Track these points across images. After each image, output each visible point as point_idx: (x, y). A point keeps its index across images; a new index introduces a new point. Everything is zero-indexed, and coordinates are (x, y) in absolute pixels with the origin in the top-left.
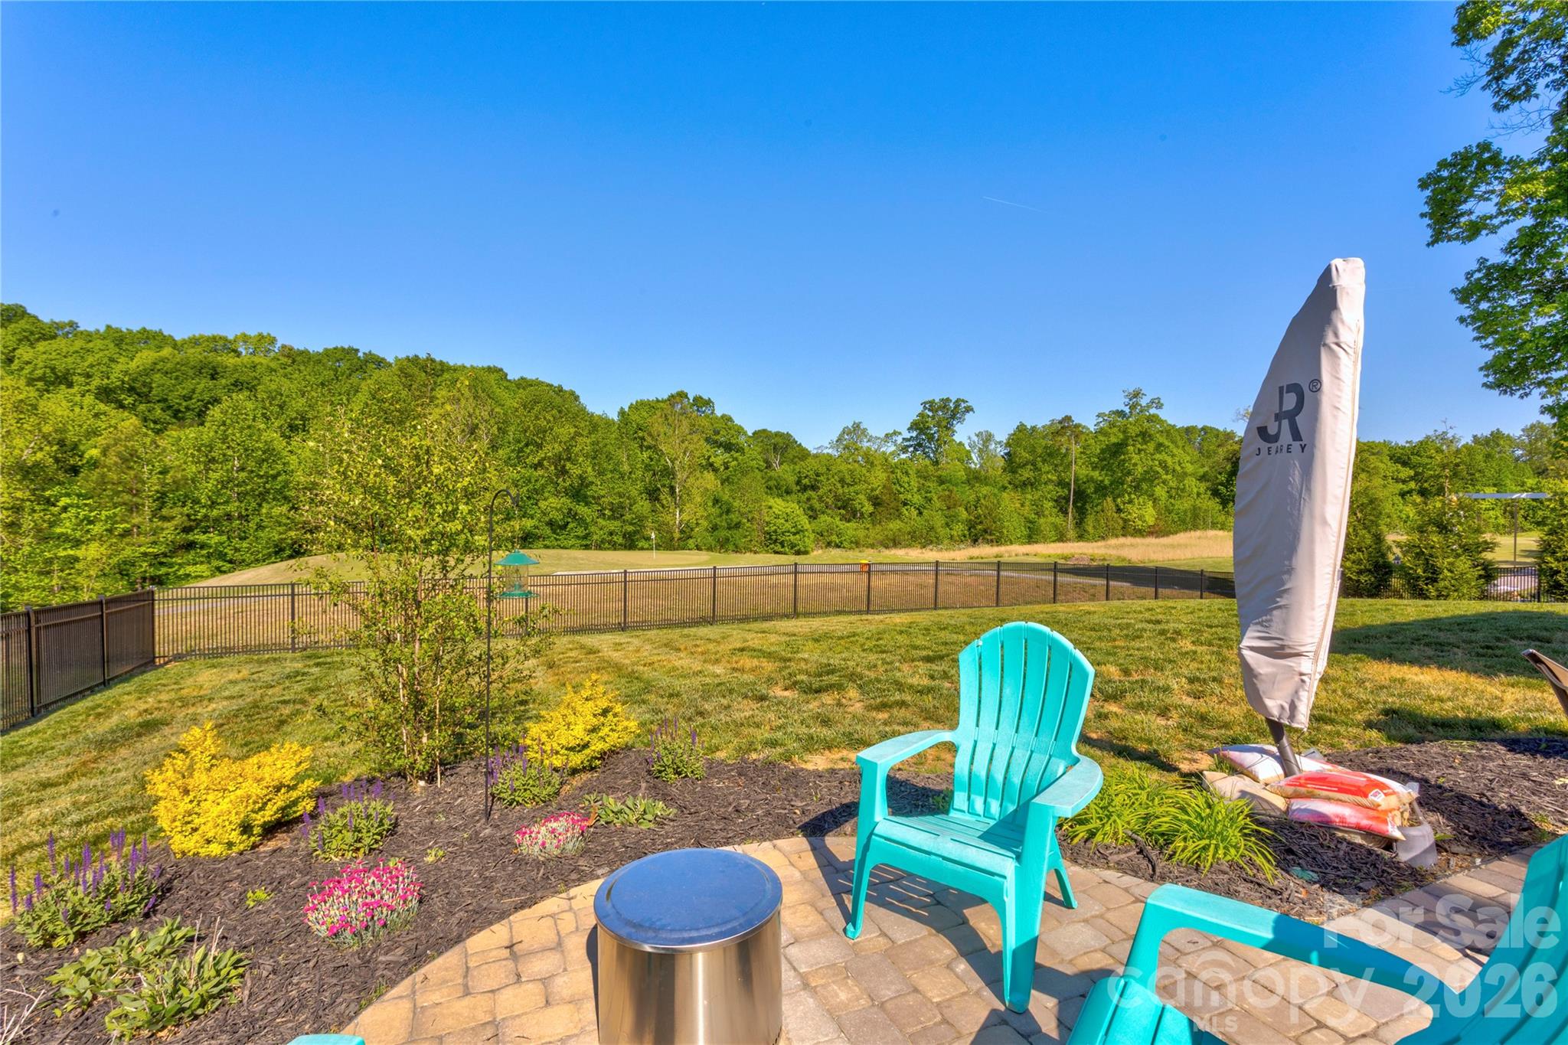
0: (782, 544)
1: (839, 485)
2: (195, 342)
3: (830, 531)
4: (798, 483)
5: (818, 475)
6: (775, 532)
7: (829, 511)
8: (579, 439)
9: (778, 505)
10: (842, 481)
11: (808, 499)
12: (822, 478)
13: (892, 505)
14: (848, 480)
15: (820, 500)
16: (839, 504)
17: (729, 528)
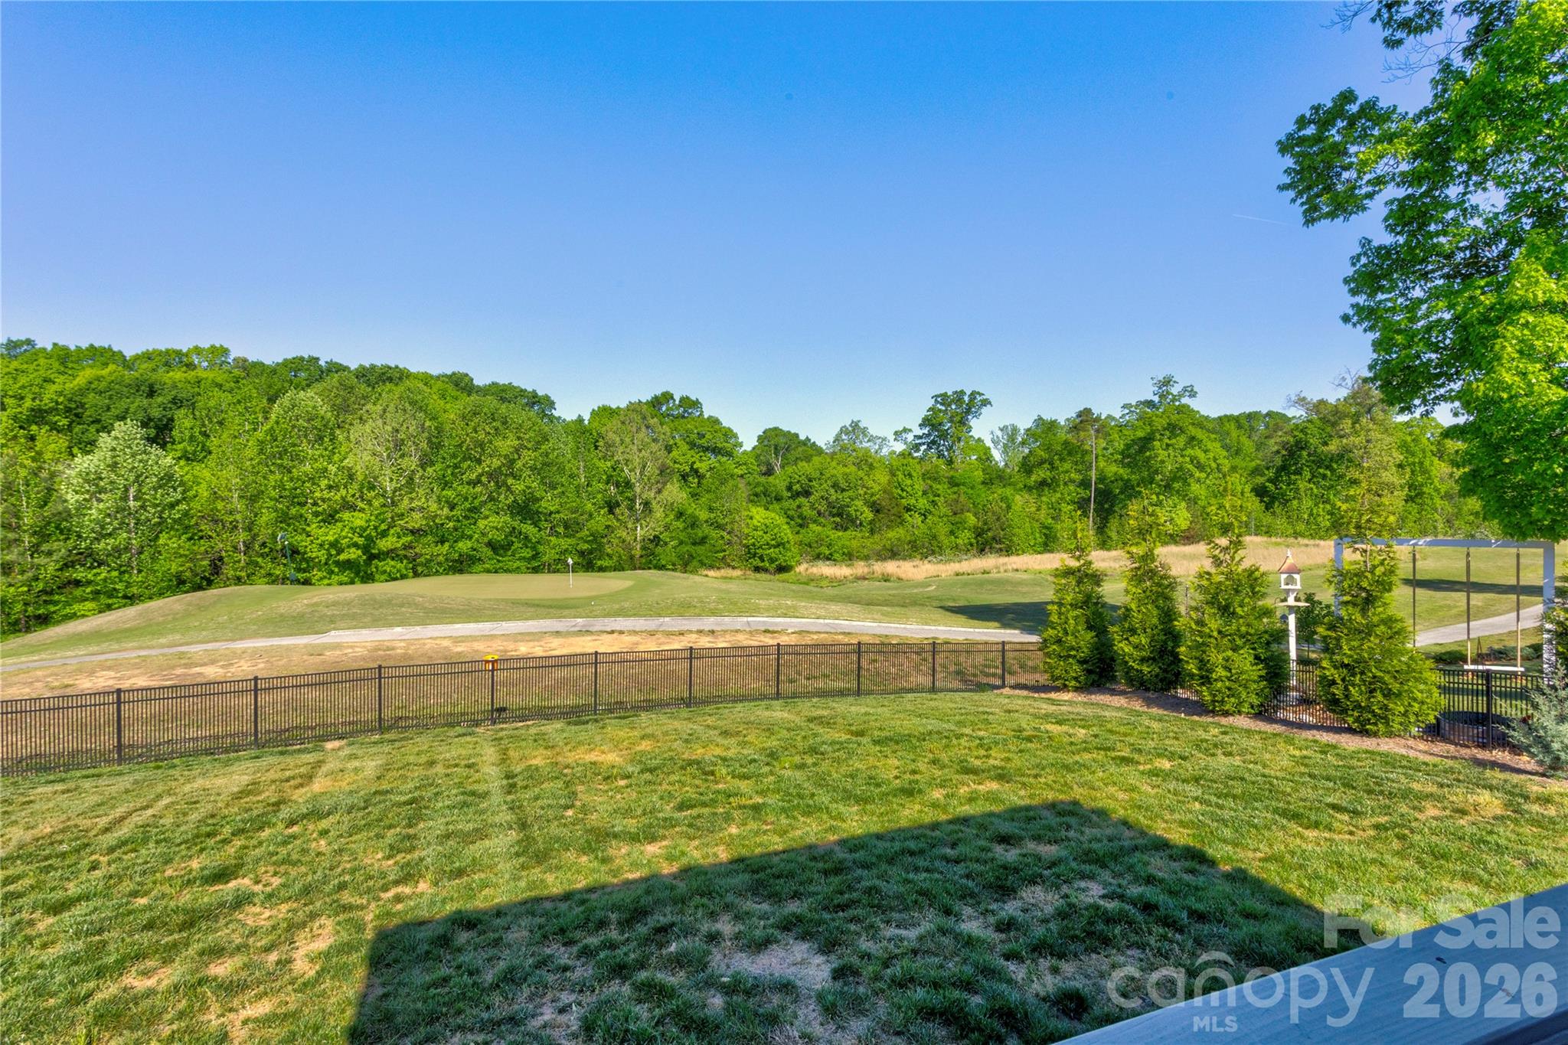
0: (762, 559)
1: (832, 491)
2: (148, 356)
3: (820, 541)
4: (789, 488)
5: (810, 480)
6: (754, 545)
7: (822, 520)
8: (525, 452)
9: (759, 515)
10: (835, 486)
11: (799, 507)
12: (814, 483)
13: (893, 511)
14: (843, 485)
15: (812, 507)
16: (835, 511)
17: (694, 544)
